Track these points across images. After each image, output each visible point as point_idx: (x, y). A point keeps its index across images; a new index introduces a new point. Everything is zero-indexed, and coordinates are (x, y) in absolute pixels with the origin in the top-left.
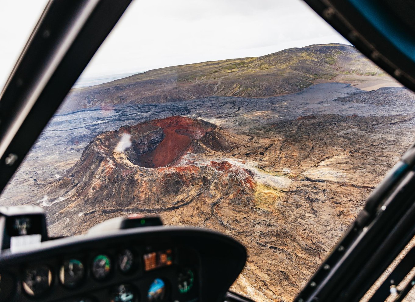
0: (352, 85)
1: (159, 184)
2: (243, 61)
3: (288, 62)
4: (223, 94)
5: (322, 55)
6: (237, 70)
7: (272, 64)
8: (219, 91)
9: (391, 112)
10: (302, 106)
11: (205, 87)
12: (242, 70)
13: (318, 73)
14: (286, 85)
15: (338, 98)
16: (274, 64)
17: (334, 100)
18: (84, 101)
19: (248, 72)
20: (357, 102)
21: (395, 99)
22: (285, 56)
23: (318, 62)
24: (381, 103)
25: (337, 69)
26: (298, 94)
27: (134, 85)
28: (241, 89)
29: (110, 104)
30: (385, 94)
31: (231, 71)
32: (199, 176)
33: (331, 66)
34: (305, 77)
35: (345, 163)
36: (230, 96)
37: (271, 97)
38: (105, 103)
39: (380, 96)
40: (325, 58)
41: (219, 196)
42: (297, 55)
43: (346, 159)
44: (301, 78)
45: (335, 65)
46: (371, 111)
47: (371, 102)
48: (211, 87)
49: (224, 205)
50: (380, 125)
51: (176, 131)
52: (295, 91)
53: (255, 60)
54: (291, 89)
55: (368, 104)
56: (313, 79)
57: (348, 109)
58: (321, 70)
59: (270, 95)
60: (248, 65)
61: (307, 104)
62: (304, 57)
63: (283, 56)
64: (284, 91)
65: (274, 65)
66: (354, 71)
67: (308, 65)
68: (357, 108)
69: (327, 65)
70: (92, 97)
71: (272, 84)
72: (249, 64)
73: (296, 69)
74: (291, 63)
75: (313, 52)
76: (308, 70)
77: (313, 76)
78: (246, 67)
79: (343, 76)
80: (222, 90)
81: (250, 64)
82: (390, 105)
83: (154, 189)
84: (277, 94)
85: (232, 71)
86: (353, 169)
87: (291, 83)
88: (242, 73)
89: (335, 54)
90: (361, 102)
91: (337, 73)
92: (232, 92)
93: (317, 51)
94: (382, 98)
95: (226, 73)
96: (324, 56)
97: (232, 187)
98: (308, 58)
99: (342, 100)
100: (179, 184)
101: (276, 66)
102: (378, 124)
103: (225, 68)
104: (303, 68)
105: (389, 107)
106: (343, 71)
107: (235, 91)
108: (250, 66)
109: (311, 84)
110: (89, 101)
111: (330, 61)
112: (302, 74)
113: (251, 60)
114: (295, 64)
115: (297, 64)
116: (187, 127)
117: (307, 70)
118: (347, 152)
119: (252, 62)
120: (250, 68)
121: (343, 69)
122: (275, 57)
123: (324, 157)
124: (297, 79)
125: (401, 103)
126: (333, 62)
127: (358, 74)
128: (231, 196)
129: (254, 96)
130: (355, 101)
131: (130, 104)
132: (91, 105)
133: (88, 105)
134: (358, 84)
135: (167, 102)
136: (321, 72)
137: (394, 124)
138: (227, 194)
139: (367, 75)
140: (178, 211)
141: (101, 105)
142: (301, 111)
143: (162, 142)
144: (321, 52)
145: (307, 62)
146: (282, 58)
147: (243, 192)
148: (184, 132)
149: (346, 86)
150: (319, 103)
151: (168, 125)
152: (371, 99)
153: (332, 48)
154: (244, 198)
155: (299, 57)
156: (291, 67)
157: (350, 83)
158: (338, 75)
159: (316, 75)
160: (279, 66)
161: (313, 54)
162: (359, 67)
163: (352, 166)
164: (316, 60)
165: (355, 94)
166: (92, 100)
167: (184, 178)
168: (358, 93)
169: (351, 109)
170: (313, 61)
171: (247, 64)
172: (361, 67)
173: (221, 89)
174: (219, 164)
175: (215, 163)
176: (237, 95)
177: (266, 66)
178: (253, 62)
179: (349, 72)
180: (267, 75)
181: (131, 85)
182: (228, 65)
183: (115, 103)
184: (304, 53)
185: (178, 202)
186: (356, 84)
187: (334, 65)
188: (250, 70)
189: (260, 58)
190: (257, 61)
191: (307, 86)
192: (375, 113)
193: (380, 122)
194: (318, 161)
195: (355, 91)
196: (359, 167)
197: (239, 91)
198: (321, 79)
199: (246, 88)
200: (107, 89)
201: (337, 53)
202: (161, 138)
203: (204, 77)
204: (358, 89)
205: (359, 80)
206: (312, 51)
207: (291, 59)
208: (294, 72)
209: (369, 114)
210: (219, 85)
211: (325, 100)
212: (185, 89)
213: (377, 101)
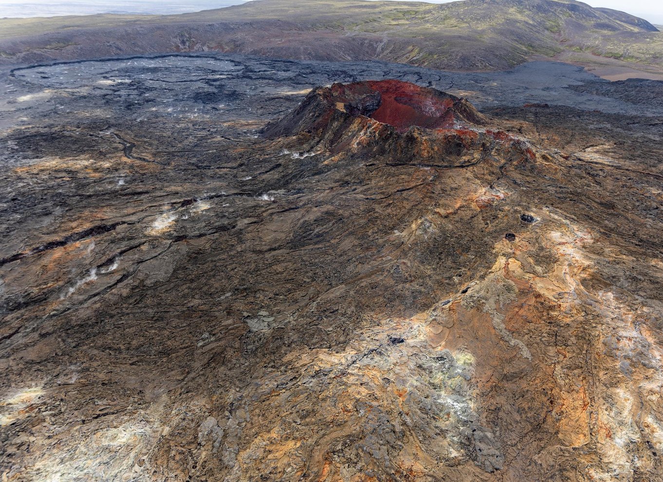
0: (586, 68)
1: (440, 144)
2: (414, 8)
3: (488, 20)
4: (393, 59)
5: (540, 15)
6: (407, 22)
7: (462, 19)
8: (384, 54)
9: (645, 112)
10: (520, 91)
11: (362, 44)
12: (416, 23)
13: (534, 45)
14: (491, 57)
15: (569, 85)
16: (466, 20)
17: (565, 88)
18: (175, 40)
19: (427, 29)
20: (597, 94)
21: (652, 96)
22: (483, 9)
23: (534, 26)
24: (631, 99)
25: (562, 41)
26: (509, 73)
27: (251, 24)
28: (421, 54)
29: (217, 50)
30: (638, 88)
31: (397, 23)
32: (479, 142)
33: (553, 35)
34: (515, 49)
35: (612, 152)
36: (404, 63)
37: (469, 72)
38: (208, 47)
39: (630, 89)
40: (544, 20)
41: (503, 161)
42: (502, 9)
43: (612, 149)
44: (509, 49)
45: (560, 35)
46: (618, 108)
47: (617, 97)
48: (372, 45)
49: (511, 169)
50: (637, 124)
51: (396, 99)
52: (503, 68)
53: (434, 9)
54: (498, 64)
55: (614, 100)
56: (526, 53)
57: (587, 103)
58: (539, 40)
59: (468, 69)
60: (423, 16)
61: (527, 88)
62: (514, 14)
63: (480, 9)
64: (488, 67)
65: (466, 22)
66: (588, 47)
67: (520, 29)
68: (598, 103)
69: (546, 32)
70: (188, 36)
71: (471, 53)
72: (425, 14)
73: (501, 33)
74: (493, 23)
75: (527, 8)
76: (520, 38)
77: (526, 47)
78: (420, 19)
79: (571, 54)
80: (390, 53)
81: (427, 16)
82: (644, 103)
83: (436, 148)
84: (479, 69)
85: (400, 23)
86: (622, 158)
87: (497, 55)
88: (417, 28)
89: (561, 16)
90: (604, 95)
91: (562, 48)
92: (407, 58)
93: (533, 7)
94: (633, 92)
95: (390, 25)
96: (543, 17)
97: (515, 155)
98: (519, 17)
99: (575, 89)
100: (460, 146)
101: (469, 24)
102: (634, 123)
103: (387, 16)
104: (512, 33)
105: (642, 107)
106: (571, 46)
107: (411, 57)
108: (427, 19)
109: (524, 61)
110: (183, 40)
111: (552, 27)
112: (510, 42)
113: (427, 7)
114: (499, 24)
115: (503, 24)
116: (411, 96)
117: (518, 37)
118: (611, 143)
119: (429, 12)
120: (427, 21)
121: (571, 43)
122: (466, 8)
123: (588, 145)
124: (505, 49)
125: (659, 102)
126: (556, 29)
127: (594, 54)
128: (515, 163)
129: (444, 68)
130: (595, 92)
131: (252, 54)
132: (187, 47)
133: (181, 46)
134: (594, 69)
135: (310, 59)
136: (538, 42)
137: (654, 125)
138: (511, 160)
139: (607, 57)
140: (468, 169)
141: (203, 50)
142: (521, 97)
143: (378, 110)
144: (539, 11)
145: (518, 24)
146: (479, 12)
147: (527, 160)
148: (406, 101)
149: (577, 69)
150: (543, 90)
151: (385, 89)
152: (618, 92)
153: (557, 5)
154: (528, 165)
155: (506, 13)
156: (494, 29)
157: (583, 66)
158: (564, 51)
159: (531, 46)
160: (473, 24)
161: (527, 12)
162: (597, 42)
163: (621, 156)
164: (531, 22)
165: (593, 82)
166: (187, 40)
167: (464, 142)
168: (597, 82)
169: (592, 102)
170: (527, 23)
171: (422, 14)
172: (601, 43)
173: (388, 51)
174: (494, 133)
175: (491, 132)
176: (416, 63)
177: (453, 21)
178: (431, 12)
179: (581, 49)
180: (460, 37)
181: (246, 24)
182: (392, 12)
183: (226, 50)
184: (512, 7)
185: (465, 162)
186: (591, 68)
187: (557, 34)
188: (428, 25)
189: (442, 7)
190: (438, 12)
191: (519, 63)
192: (624, 112)
193: (636, 121)
194: (583, 147)
195: (593, 78)
196: (628, 158)
197: (418, 57)
198: (538, 54)
199: (429, 55)
200: (209, 25)
201: (563, 15)
202: (377, 105)
203: (358, 28)
204: (596, 76)
205: (595, 63)
206: (526, 6)
207: (493, 16)
208: (500, 38)
209: (616, 112)
210: (385, 44)
211: (551, 86)
212: (335, 43)
213: (626, 95)
